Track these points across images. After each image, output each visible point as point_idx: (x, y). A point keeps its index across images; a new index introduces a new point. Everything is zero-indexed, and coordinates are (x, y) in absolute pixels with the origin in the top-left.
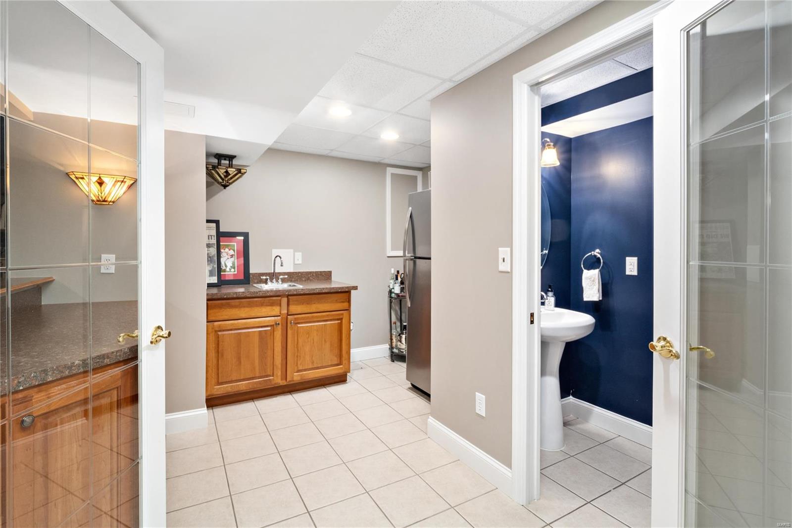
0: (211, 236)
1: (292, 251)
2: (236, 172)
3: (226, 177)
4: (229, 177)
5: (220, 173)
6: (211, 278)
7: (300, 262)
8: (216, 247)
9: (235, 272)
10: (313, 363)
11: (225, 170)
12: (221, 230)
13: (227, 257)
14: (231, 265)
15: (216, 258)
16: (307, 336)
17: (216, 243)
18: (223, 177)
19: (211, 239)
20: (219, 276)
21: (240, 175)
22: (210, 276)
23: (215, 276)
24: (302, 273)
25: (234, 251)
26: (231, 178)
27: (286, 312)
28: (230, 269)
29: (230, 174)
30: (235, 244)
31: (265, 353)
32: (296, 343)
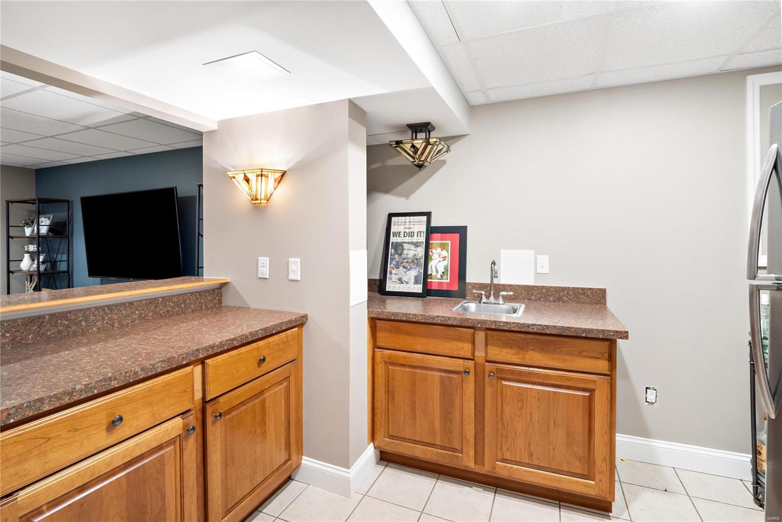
0: (421, 232)
1: (532, 252)
2: (424, 144)
3: (415, 152)
4: (419, 153)
5: (406, 149)
6: (416, 286)
7: (546, 270)
8: (424, 246)
9: (447, 279)
10: (531, 455)
11: (411, 144)
12: (434, 224)
13: (439, 260)
14: (443, 270)
15: (423, 261)
16: (520, 404)
17: (424, 241)
18: (412, 154)
19: (420, 236)
20: (425, 283)
21: (430, 147)
22: (414, 284)
23: (421, 284)
24: (548, 289)
25: (448, 251)
26: (422, 154)
27: (483, 355)
28: (442, 276)
29: (418, 149)
30: (449, 242)
31: (450, 413)
32: (499, 412)
